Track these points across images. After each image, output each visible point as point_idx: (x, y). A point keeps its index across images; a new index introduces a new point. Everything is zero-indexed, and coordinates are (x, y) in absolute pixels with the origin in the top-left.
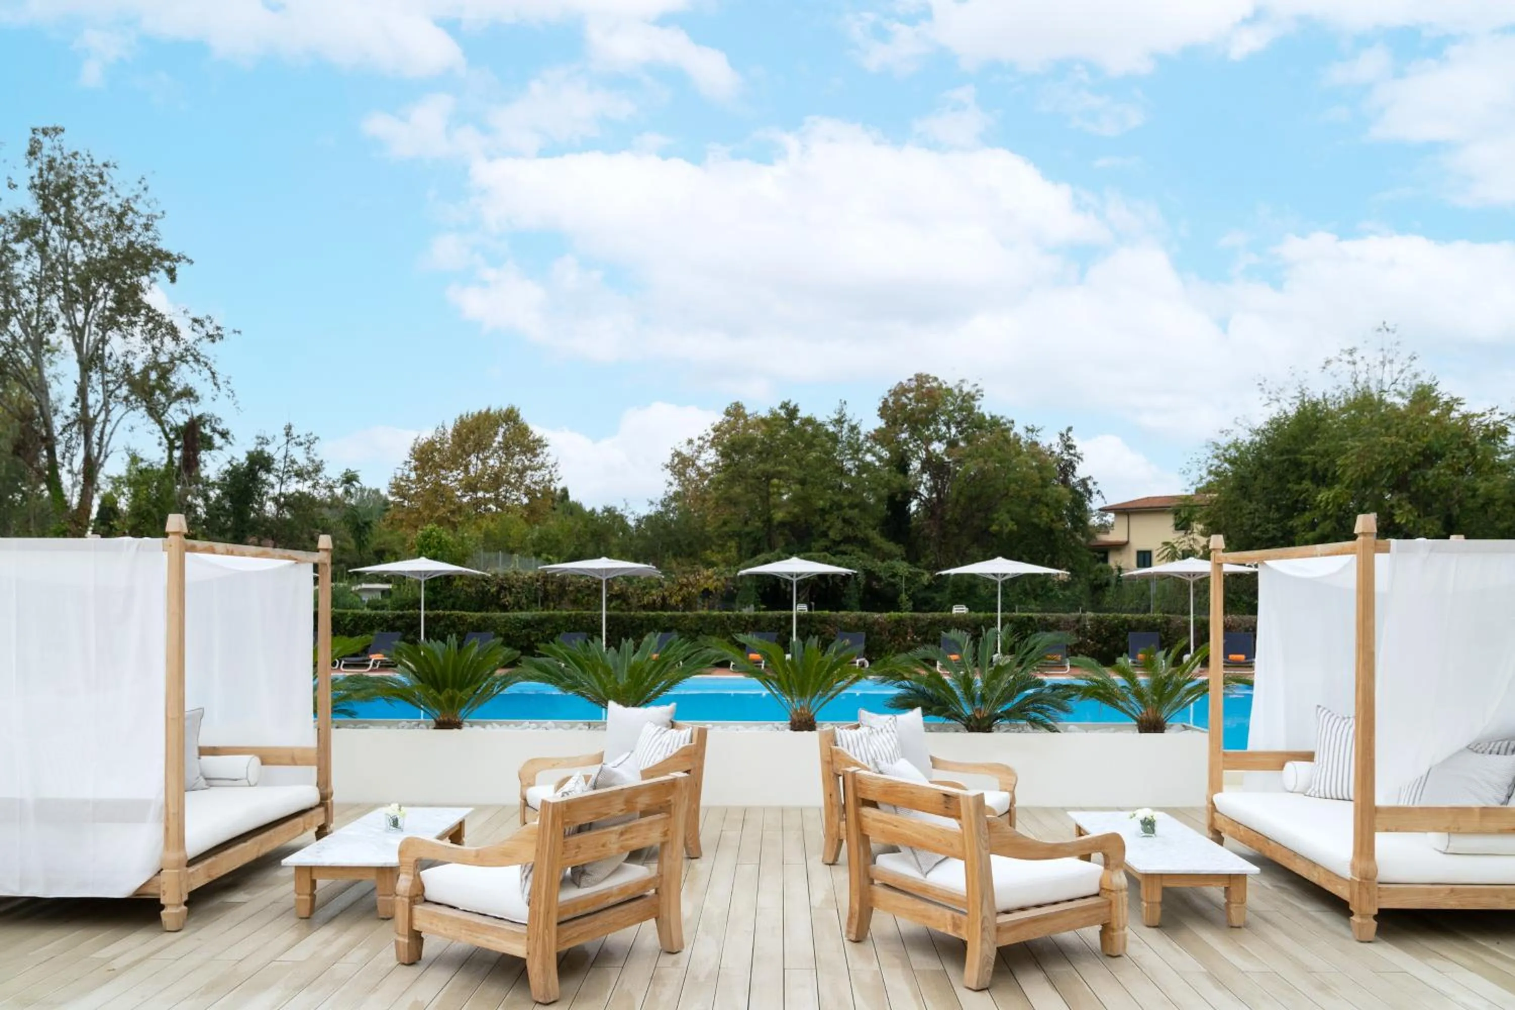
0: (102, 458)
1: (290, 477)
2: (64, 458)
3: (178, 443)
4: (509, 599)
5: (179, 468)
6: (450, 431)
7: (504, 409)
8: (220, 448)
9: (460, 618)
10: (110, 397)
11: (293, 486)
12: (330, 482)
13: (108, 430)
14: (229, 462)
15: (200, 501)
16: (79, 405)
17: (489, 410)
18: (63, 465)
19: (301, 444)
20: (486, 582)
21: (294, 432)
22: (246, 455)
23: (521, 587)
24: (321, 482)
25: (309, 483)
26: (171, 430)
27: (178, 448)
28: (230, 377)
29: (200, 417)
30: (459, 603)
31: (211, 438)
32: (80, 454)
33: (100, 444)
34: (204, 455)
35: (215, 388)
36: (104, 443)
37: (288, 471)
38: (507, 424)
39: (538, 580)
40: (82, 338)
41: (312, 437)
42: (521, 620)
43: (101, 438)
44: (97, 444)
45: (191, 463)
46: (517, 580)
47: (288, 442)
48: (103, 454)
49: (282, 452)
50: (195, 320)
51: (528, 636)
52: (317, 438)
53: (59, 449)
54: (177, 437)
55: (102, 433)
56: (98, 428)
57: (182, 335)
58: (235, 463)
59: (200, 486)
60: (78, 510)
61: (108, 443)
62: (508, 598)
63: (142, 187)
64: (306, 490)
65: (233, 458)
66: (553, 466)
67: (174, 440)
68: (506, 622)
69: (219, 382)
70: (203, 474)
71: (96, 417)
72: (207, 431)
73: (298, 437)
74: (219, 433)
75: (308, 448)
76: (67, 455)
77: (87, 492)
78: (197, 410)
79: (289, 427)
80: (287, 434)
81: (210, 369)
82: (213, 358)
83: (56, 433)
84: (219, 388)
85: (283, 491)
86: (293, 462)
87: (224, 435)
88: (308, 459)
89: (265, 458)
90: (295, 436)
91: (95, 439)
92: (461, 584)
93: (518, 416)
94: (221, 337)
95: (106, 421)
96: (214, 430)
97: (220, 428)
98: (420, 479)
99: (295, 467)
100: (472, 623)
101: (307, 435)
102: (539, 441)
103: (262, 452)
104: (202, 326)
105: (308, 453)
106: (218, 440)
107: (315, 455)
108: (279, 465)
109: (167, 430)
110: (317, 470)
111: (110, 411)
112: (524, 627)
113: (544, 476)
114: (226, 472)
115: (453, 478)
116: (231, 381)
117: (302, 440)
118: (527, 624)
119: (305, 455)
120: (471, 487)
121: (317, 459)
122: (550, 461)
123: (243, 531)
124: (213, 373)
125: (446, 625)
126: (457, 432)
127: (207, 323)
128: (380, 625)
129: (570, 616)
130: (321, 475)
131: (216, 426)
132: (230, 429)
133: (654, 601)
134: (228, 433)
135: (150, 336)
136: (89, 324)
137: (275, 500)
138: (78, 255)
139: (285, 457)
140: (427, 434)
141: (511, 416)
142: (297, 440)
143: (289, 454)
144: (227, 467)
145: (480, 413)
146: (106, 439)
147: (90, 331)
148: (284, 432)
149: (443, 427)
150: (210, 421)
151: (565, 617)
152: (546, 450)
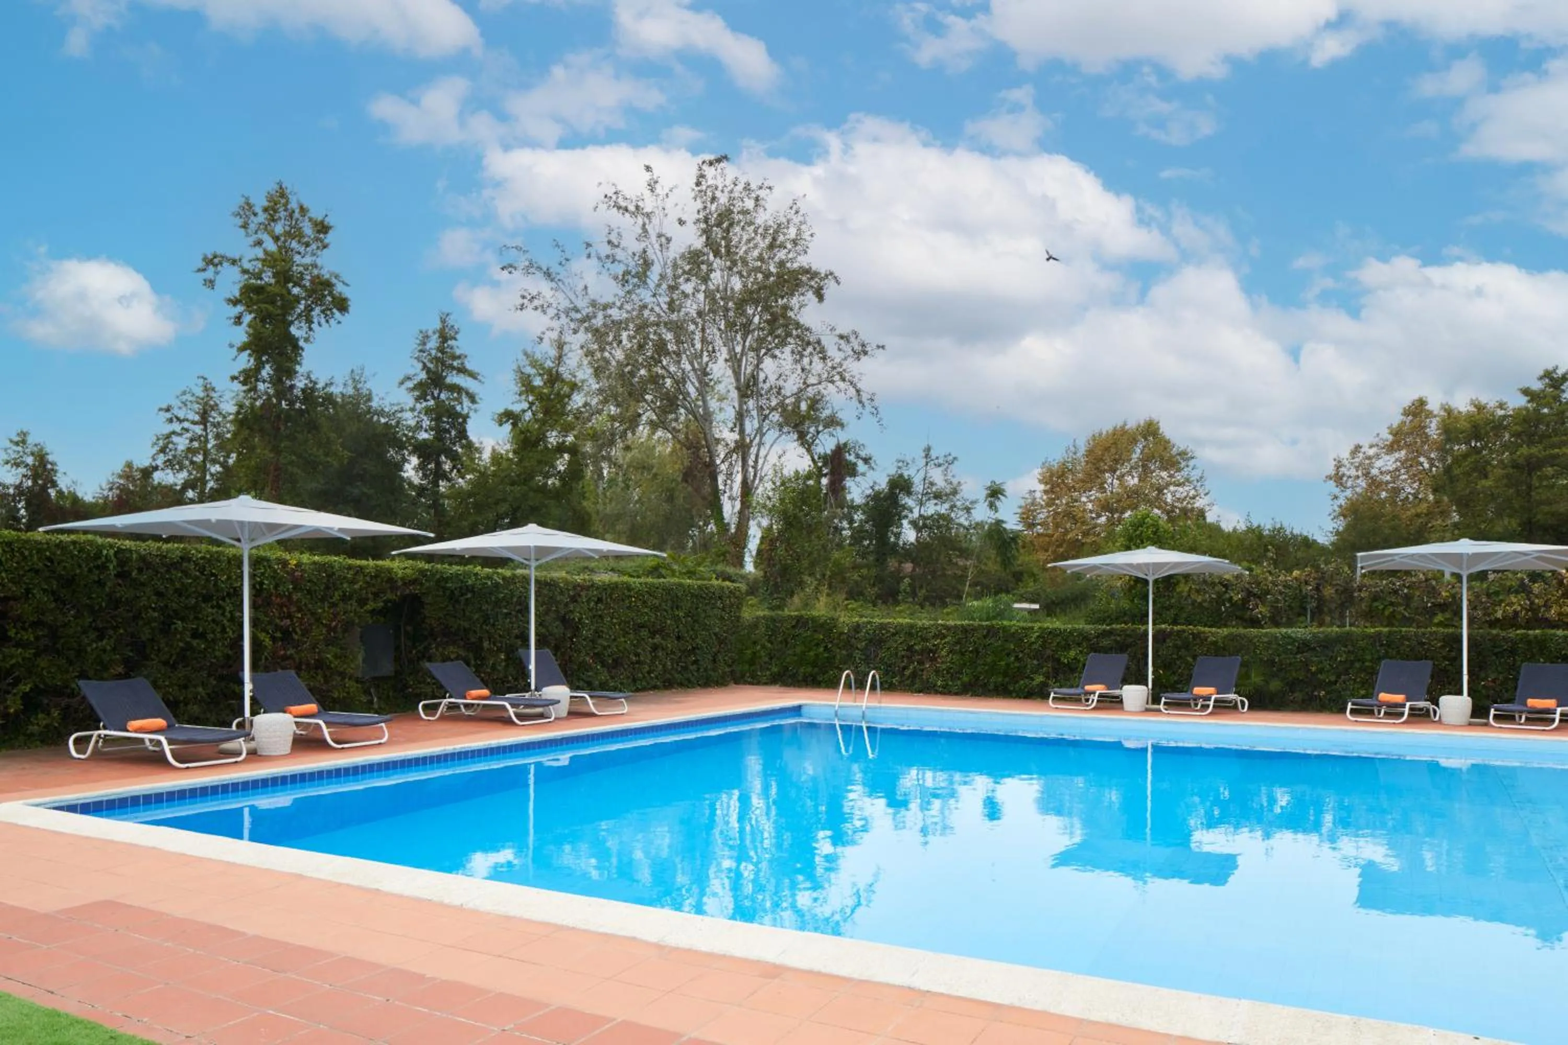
0: (757, 482)
1: (929, 499)
2: (726, 485)
3: (825, 471)
4: (1262, 610)
5: (826, 494)
6: (1082, 450)
7: (1142, 423)
8: (863, 474)
9: (1196, 636)
10: (764, 421)
11: (931, 508)
12: (968, 503)
13: (763, 453)
14: (872, 487)
15: (845, 524)
16: (737, 429)
17: (1125, 424)
18: (725, 492)
19: (940, 465)
20: (1226, 586)
21: (933, 454)
22: (887, 480)
23: (1281, 593)
24: (958, 504)
25: (947, 506)
26: (819, 458)
27: (825, 475)
28: (873, 394)
29: (845, 445)
30: (1184, 615)
31: (855, 464)
32: (738, 478)
33: (755, 467)
34: (849, 482)
35: (860, 406)
36: (759, 467)
37: (927, 493)
38: (1146, 439)
39: (1307, 583)
40: (740, 366)
41: (950, 458)
42: (1294, 640)
43: (756, 462)
44: (753, 467)
45: (837, 488)
46: (1274, 584)
47: (927, 464)
48: (758, 478)
49: (921, 474)
50: (841, 337)
51: (1306, 664)
52: (955, 458)
53: (721, 479)
54: (825, 465)
55: (757, 456)
56: (753, 450)
57: (829, 354)
58: (877, 488)
59: (846, 510)
60: (736, 532)
61: (762, 468)
62: (1261, 608)
63: (793, 212)
64: (943, 511)
65: (875, 483)
66: (1198, 481)
67: (821, 467)
68: (1269, 643)
69: (864, 399)
70: (849, 497)
71: (751, 441)
72: (851, 458)
73: (937, 458)
74: (862, 459)
75: (946, 470)
76: (729, 482)
77: (744, 515)
78: (842, 436)
79: (928, 450)
80: (927, 456)
81: (855, 386)
82: (858, 376)
83: (718, 462)
84: (863, 406)
85: (922, 512)
86: (932, 484)
87: (866, 461)
88: (946, 481)
89: (905, 481)
90: (933, 457)
91: (751, 463)
92: (1187, 589)
93: (1158, 429)
94: (866, 353)
95: (760, 444)
96: (858, 456)
97: (863, 454)
98: (1051, 503)
99: (934, 489)
100: (1215, 643)
101: (945, 456)
102: (1183, 454)
103: (901, 476)
104: (848, 341)
105: (945, 475)
106: (861, 467)
107: (953, 476)
108: (918, 487)
109: (816, 457)
110: (955, 492)
111: (764, 434)
112: (1299, 650)
113: (1188, 492)
114: (868, 496)
115: (1088, 501)
116: (875, 398)
117: (941, 461)
118: (1304, 646)
119: (942, 477)
120: (1106, 507)
121: (955, 481)
122: (1195, 475)
123: (884, 554)
124: (858, 391)
125: (1176, 646)
126: (1090, 452)
127: (852, 339)
128: (1079, 645)
129: (1379, 634)
130: (958, 497)
131: (860, 452)
132: (873, 454)
133: (1516, 613)
134: (870, 459)
135: (799, 356)
136: (746, 354)
137: (914, 524)
138: (737, 284)
139: (924, 479)
140: (1057, 456)
141: (1150, 430)
142: (936, 461)
143: (928, 475)
144: (869, 492)
145: (1115, 428)
146: (761, 461)
147: (747, 360)
148: (923, 454)
149: (1074, 446)
150: (854, 447)
151: (1370, 636)
152: (1192, 463)
